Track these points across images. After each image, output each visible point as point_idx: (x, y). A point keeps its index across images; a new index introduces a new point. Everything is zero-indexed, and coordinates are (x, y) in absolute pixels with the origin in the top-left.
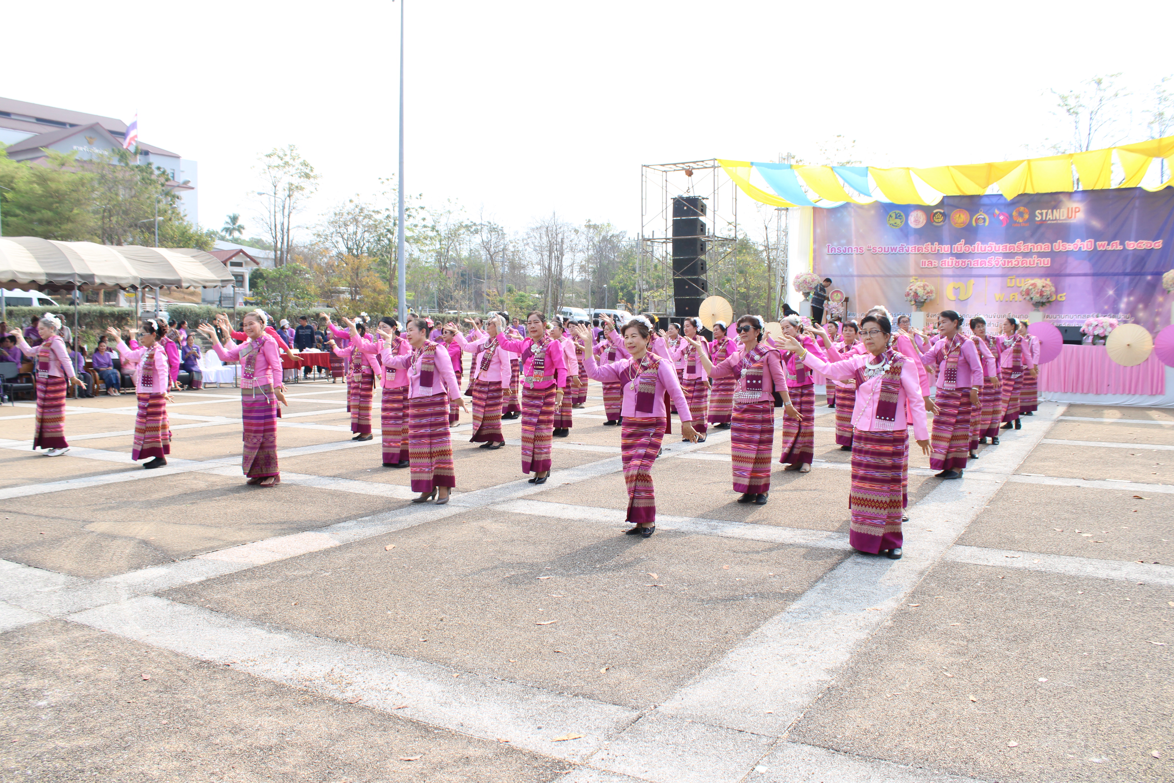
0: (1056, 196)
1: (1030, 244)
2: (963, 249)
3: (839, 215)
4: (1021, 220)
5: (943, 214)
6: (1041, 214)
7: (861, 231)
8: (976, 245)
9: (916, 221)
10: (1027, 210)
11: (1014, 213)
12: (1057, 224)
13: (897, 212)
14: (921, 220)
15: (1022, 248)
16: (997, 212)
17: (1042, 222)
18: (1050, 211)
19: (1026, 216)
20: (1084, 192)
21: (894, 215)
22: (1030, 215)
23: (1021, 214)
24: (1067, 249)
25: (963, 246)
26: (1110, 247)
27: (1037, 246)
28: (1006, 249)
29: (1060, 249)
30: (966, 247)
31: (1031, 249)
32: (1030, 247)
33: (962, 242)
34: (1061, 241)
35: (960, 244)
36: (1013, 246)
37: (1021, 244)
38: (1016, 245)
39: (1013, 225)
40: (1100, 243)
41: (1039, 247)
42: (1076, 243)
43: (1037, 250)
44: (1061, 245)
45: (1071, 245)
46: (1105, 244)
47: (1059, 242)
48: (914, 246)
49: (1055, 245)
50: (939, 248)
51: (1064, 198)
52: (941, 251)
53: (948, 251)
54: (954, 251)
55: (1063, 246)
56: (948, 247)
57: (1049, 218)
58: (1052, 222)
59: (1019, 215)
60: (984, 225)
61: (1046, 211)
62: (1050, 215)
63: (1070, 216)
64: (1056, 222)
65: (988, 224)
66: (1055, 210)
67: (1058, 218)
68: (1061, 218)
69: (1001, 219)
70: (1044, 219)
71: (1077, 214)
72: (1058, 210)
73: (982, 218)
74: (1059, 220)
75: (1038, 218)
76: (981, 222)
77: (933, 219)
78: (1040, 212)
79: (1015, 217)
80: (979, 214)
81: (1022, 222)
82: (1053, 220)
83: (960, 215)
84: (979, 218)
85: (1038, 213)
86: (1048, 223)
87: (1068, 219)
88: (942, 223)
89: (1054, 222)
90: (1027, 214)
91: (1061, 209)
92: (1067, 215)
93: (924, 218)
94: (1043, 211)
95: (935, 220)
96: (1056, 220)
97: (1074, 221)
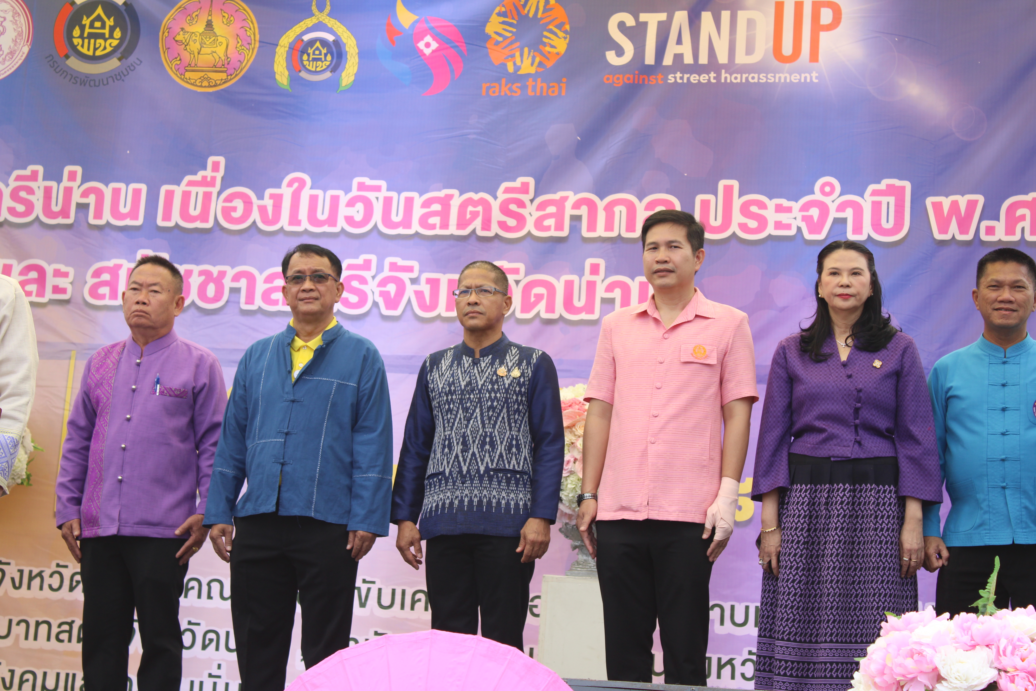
1: (572, 197)
2: (217, 207)
4: (527, 66)
5: (126, 16)
6: (636, 33)
8: (286, 192)
10: (560, 13)
12: (720, 89)
14: (5, 42)
15: (531, 212)
16: (405, 16)
17: (640, 72)
18: (681, 17)
19: (560, 44)
22: (575, 36)
23: (529, 31)
24: (770, 230)
25: (215, 190)
26: (1000, 227)
27: (609, 209)
28: (444, 215)
29: (734, 228)
30: (229, 199)
31: (576, 219)
32: (569, 211)
33: (216, 166)
34: (735, 184)
35: (204, 182)
36: (482, 202)
37: (524, 189)
38: (495, 198)
39: (484, 86)
40: (946, 202)
41: (620, 211)
42: (817, 196)
43: (609, 226)
44: (737, 203)
45: (789, 210)
46: (972, 205)
47: (728, 190)
49: (705, 204)
50: (85, 194)
52: (98, 215)
53: (134, 214)
54: (167, 218)
55: (744, 210)
56: (137, 193)
57: (678, 57)
58: (694, 78)
59: (517, 37)
60: (334, 84)
61: (663, 16)
62: (679, 41)
63: (787, 49)
64: (712, 75)
65: (352, 78)
66: (707, 17)
67: (723, 58)
68: (741, 58)
69: (428, 51)
70: (650, 59)
71: (823, 35)
72: (726, 15)
73: (324, 43)
74: (731, 67)
75: (620, 52)
76: (322, 65)
77: (70, 37)
78: (630, 21)
79: (497, 43)
80: (309, 22)
81: (532, 70)
82: (696, 68)
83: (209, 25)
84: (312, 43)
85: (622, 26)
86: (671, 79)
87: (776, 63)
88: (114, 63)
89: (704, 78)
90: (561, 34)
91: (740, 13)
92: (771, 44)
93: (22, 21)
94: (643, 17)
95: (77, 42)
96: (713, 65)
97: (812, 76)
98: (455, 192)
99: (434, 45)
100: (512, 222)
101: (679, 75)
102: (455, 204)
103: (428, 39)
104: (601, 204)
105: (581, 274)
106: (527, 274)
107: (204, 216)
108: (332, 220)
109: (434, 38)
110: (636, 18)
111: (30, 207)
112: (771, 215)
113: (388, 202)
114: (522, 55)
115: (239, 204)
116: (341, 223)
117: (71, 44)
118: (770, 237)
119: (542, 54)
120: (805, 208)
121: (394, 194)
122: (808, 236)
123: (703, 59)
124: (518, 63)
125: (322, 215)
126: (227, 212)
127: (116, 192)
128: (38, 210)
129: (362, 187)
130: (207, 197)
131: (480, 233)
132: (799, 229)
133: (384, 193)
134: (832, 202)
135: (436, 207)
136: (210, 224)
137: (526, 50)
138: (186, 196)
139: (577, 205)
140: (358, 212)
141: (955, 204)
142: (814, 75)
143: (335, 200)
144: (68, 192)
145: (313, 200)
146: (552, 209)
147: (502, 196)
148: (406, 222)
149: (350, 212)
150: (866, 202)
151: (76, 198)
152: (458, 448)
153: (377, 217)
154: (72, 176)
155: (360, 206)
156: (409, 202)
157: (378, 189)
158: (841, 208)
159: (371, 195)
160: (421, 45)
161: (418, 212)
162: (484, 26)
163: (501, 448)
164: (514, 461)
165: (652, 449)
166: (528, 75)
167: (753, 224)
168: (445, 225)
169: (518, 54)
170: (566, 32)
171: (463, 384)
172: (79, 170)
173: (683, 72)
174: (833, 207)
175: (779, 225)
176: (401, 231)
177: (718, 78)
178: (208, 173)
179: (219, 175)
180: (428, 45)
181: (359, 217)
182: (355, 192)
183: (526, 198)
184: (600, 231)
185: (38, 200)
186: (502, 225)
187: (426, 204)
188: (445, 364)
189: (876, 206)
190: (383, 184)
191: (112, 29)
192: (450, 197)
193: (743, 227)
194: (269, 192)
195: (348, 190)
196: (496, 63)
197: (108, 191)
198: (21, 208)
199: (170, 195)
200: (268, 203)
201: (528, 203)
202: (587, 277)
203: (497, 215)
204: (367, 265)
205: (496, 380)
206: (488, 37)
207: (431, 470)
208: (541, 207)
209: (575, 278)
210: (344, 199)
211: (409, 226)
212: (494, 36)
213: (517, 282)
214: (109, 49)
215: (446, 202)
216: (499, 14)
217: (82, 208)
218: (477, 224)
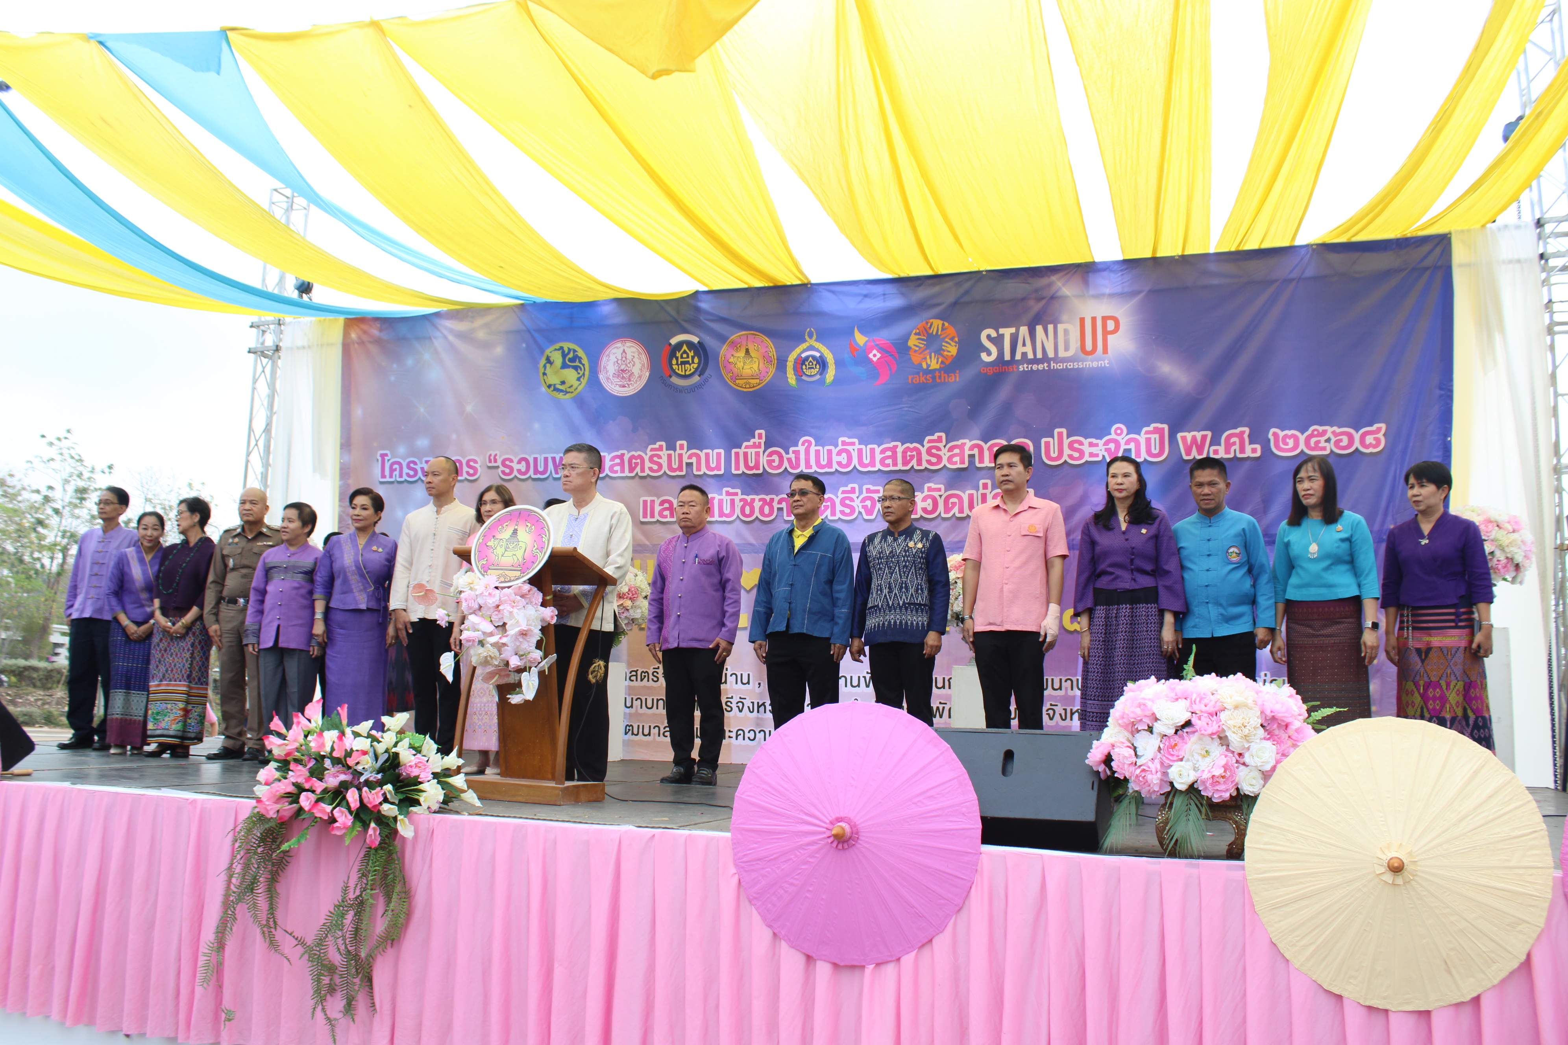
1: (968, 443)
2: (763, 460)
4: (934, 364)
5: (700, 349)
6: (998, 341)
7: (469, 408)
8: (801, 448)
9: (622, 373)
10: (951, 331)
11: (913, 341)
12: (1049, 373)
13: (566, 345)
14: (636, 370)
15: (945, 454)
16: (860, 339)
17: (1002, 365)
18: (1024, 330)
19: (952, 350)
21: (557, 358)
22: (961, 345)
23: (933, 343)
24: (1087, 458)
25: (761, 450)
26: (1221, 449)
28: (894, 457)
29: (1065, 457)
30: (770, 455)
31: (972, 456)
32: (967, 452)
33: (760, 436)
34: (1064, 431)
35: (755, 446)
36: (915, 449)
37: (939, 440)
38: (923, 446)
39: (910, 377)
40: (1189, 436)
42: (1113, 436)
44: (1066, 442)
45: (1097, 445)
46: (1204, 438)
47: (1060, 434)
48: (619, 453)
49: (1047, 444)
50: (690, 457)
51: (1066, 289)
52: (699, 469)
53: (718, 467)
54: (737, 468)
55: (1071, 446)
56: (719, 455)
57: (1024, 354)
58: (1035, 367)
59: (927, 347)
60: (822, 381)
61: (1013, 330)
62: (1024, 345)
63: (1089, 346)
64: (1046, 365)
65: (832, 378)
66: (1039, 329)
67: (1051, 354)
68: (1062, 354)
69: (875, 359)
70: (1007, 357)
71: (1110, 337)
72: (1050, 327)
73: (814, 358)
74: (1056, 359)
75: (989, 353)
76: (814, 372)
77: (671, 365)
78: (994, 334)
79: (915, 351)
80: (804, 346)
81: (938, 367)
82: (1035, 361)
83: (747, 351)
84: (807, 358)
85: (989, 337)
86: (1021, 368)
87: (1083, 356)
88: (696, 379)
89: (1040, 367)
90: (953, 344)
91: (1059, 326)
92: (1079, 344)
93: (645, 359)
94: (1001, 331)
95: (675, 367)
96: (1045, 359)
97: (1105, 363)
98: (899, 444)
99: (879, 355)
100: (934, 460)
101: (1025, 366)
102: (900, 450)
103: (875, 352)
105: (977, 490)
106: (945, 491)
107: (757, 467)
108: (829, 464)
109: (878, 352)
110: (997, 332)
111: (660, 466)
112: (1087, 449)
113: (860, 451)
114: (931, 358)
115: (775, 457)
116: (835, 466)
117: (672, 368)
118: (1087, 462)
119: (942, 356)
120: (1106, 443)
121: (863, 447)
123: (1039, 355)
124: (929, 362)
125: (824, 462)
126: (770, 462)
127: (707, 455)
128: (665, 467)
129: (844, 443)
130: (757, 454)
131: (916, 467)
132: (1104, 456)
133: (857, 446)
134: (1122, 439)
135: (889, 453)
136: (761, 471)
137: (933, 354)
138: (746, 454)
139: (971, 448)
140: (843, 458)
141: (1194, 438)
142: (1106, 362)
143: (830, 452)
144: (680, 456)
145: (817, 452)
146: (957, 451)
147: (927, 445)
148: (872, 463)
149: (839, 459)
150: (1142, 438)
151: (685, 460)
152: (886, 591)
153: (855, 461)
154: (682, 447)
155: (844, 455)
156: (872, 451)
157: (853, 444)
158: (1127, 443)
159: (850, 448)
160: (871, 356)
161: (878, 457)
162: (907, 341)
163: (912, 591)
164: (920, 598)
165: (1006, 588)
166: (935, 370)
167: (1076, 455)
168: (895, 464)
169: (928, 357)
170: (956, 342)
171: (888, 552)
172: (685, 443)
173: (1028, 364)
174: (1122, 442)
175: (1091, 455)
176: (870, 469)
177: (1049, 366)
178: (756, 440)
179: (763, 441)
180: (875, 355)
181: (844, 462)
182: (840, 447)
183: (941, 445)
185: (664, 461)
186: (929, 462)
187: (883, 452)
188: (877, 540)
189: (1148, 440)
190: (856, 441)
191: (693, 358)
192: (896, 447)
193: (1071, 457)
194: (791, 449)
195: (836, 446)
196: (916, 363)
197: (702, 455)
198: (655, 467)
199: (737, 455)
200: (792, 456)
201: (942, 448)
202: (981, 491)
203: (925, 456)
204: (853, 491)
205: (907, 550)
206: (910, 348)
207: (870, 605)
208: (951, 449)
209: (974, 492)
210: (835, 452)
211: (874, 466)
212: (913, 347)
213: (941, 496)
214: (693, 370)
215: (894, 449)
216: (916, 334)
217: (689, 465)
218: (914, 462)
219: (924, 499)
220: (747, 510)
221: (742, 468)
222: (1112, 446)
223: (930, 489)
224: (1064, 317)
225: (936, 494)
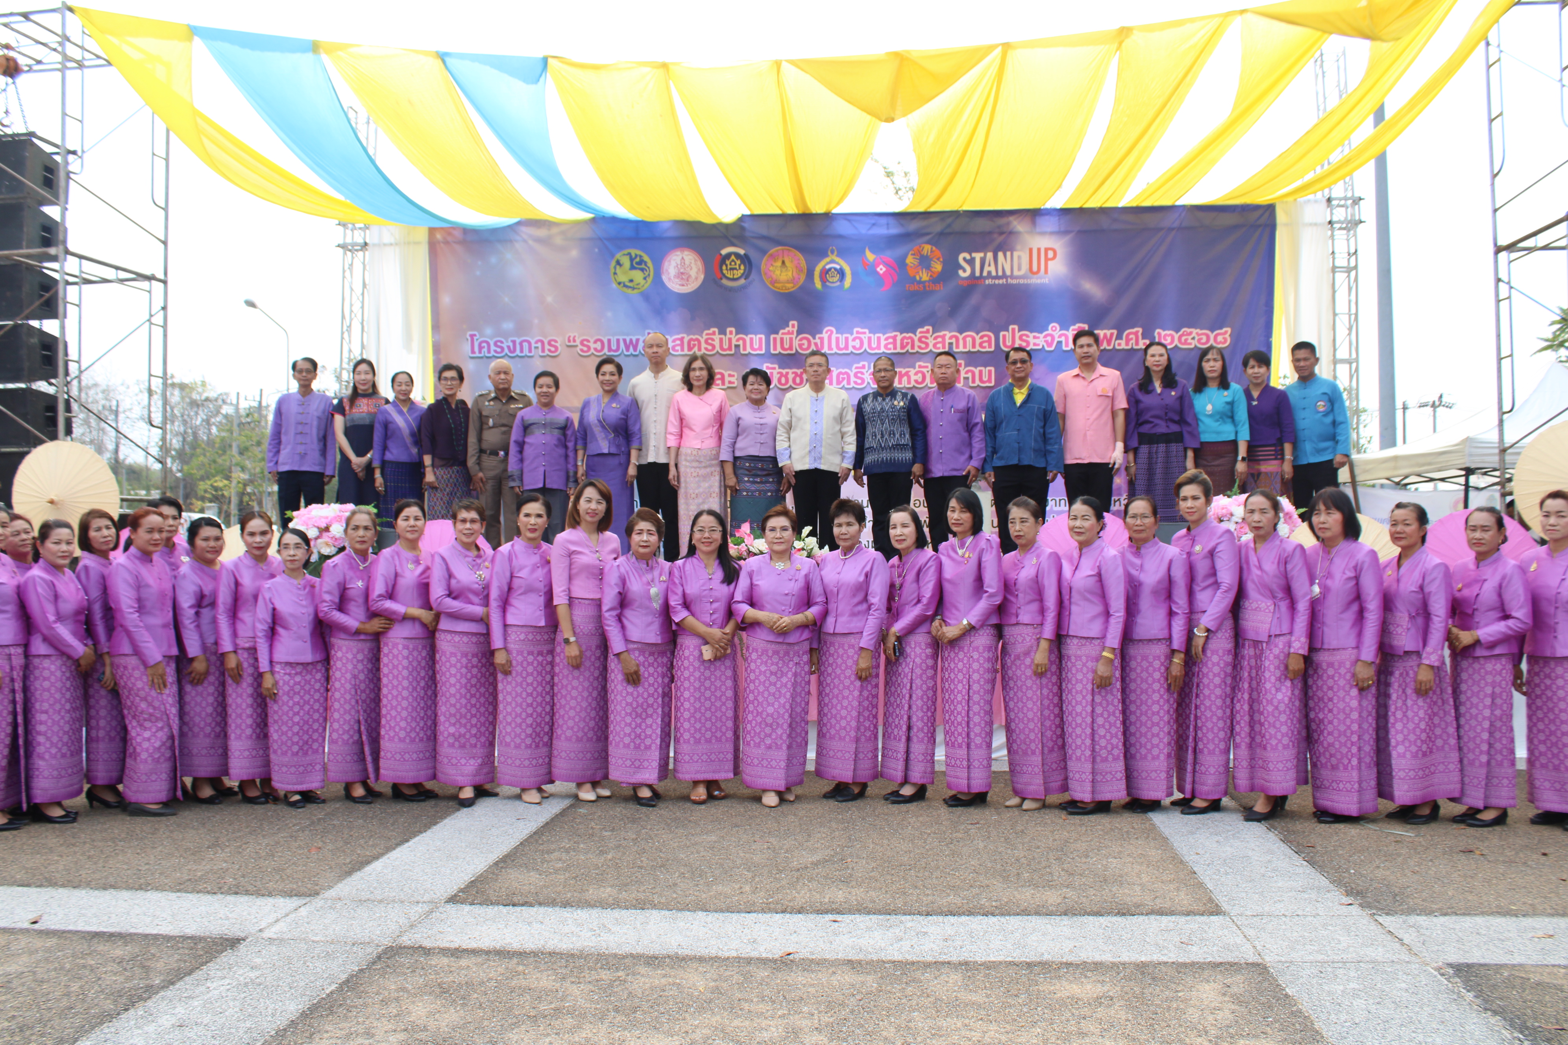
0: (1002, 221)
1: (948, 334)
2: (796, 343)
3: (493, 260)
4: (925, 277)
5: (745, 259)
6: (971, 262)
7: (549, 299)
8: (825, 336)
9: (680, 275)
10: (938, 253)
11: (910, 260)
12: (1008, 287)
13: (634, 252)
14: (693, 273)
15: (931, 342)
16: (870, 257)
17: (974, 281)
18: (989, 255)
19: (938, 267)
20: (1065, 212)
21: (626, 261)
22: (945, 264)
23: (924, 262)
25: (794, 336)
26: (1123, 342)
27: (964, 339)
28: (895, 343)
30: (801, 340)
31: (951, 344)
32: (947, 341)
33: (793, 326)
34: (1016, 327)
35: (789, 333)
36: (910, 338)
37: (928, 331)
38: (916, 336)
39: (907, 286)
41: (969, 340)
42: (1050, 332)
43: (965, 347)
44: (1017, 335)
45: (1039, 338)
46: (1112, 334)
47: (1013, 330)
48: (679, 336)
49: (1004, 336)
50: (738, 340)
51: (1019, 226)
52: (745, 349)
53: (760, 348)
54: (775, 349)
55: (1021, 338)
56: (760, 339)
57: (989, 273)
58: (997, 282)
59: (920, 264)
60: (842, 286)
61: (982, 254)
62: (990, 265)
63: (1035, 268)
64: (1005, 280)
65: (849, 285)
66: (1000, 254)
67: (1008, 273)
68: (1016, 273)
69: (881, 272)
70: (977, 274)
71: (1050, 263)
72: (1008, 254)
73: (835, 269)
74: (1012, 276)
75: (965, 271)
76: (835, 279)
77: (721, 270)
78: (968, 257)
79: (912, 267)
80: (827, 260)
81: (928, 279)
82: (997, 277)
83: (783, 262)
84: (830, 269)
85: (964, 259)
86: (987, 282)
87: (1031, 275)
88: (742, 281)
89: (1001, 282)
90: (939, 263)
91: (1014, 253)
92: (1028, 266)
93: (700, 264)
94: (973, 255)
95: (725, 272)
96: (1004, 276)
97: (1046, 281)
98: (898, 334)
99: (884, 270)
100: (923, 346)
101: (991, 280)
102: (899, 338)
103: (881, 267)
104: (961, 337)
107: (791, 348)
108: (846, 347)
109: (884, 267)
110: (970, 255)
111: (714, 347)
112: (1031, 340)
113: (870, 338)
114: (923, 272)
115: (805, 342)
116: (851, 349)
117: (723, 273)
119: (931, 271)
120: (1045, 336)
121: (871, 335)
122: (1047, 349)
123: (1000, 273)
124: (921, 276)
125: (842, 345)
126: (800, 346)
127: (751, 339)
128: (717, 348)
129: (858, 332)
130: (791, 339)
131: (908, 351)
133: (868, 335)
134: (1056, 334)
135: (891, 340)
136: (794, 352)
137: (924, 270)
138: (782, 339)
139: (951, 338)
140: (857, 343)
143: (847, 339)
144: (730, 339)
145: (837, 339)
146: (940, 340)
147: (918, 335)
148: (878, 347)
149: (854, 343)
152: (879, 437)
153: (866, 346)
154: (731, 333)
155: (858, 341)
156: (879, 338)
157: (864, 333)
158: (1060, 336)
159: (862, 336)
160: (878, 270)
161: (883, 343)
166: (926, 281)
168: (895, 348)
169: (921, 272)
170: (940, 261)
172: (733, 330)
174: (1056, 336)
175: (1035, 344)
177: (1007, 281)
178: (790, 329)
179: (795, 329)
180: (881, 269)
181: (858, 346)
182: (855, 335)
183: (928, 335)
184: (961, 349)
185: (717, 343)
186: (920, 347)
187: (886, 339)
190: (867, 331)
191: (739, 265)
192: (896, 336)
194: (818, 336)
195: (852, 334)
196: (912, 276)
197: (748, 339)
199: (775, 339)
200: (818, 341)
201: (929, 337)
203: (917, 343)
204: (863, 367)
205: (894, 407)
206: (907, 265)
207: (867, 446)
208: (935, 338)
210: (851, 338)
212: (910, 264)
214: (739, 275)
215: (895, 338)
216: (911, 255)
217: (737, 346)
218: (909, 347)
219: (916, 374)
220: (783, 380)
221: (779, 350)
222: (1049, 339)
223: (920, 367)
224: (1018, 247)
225: (925, 370)
